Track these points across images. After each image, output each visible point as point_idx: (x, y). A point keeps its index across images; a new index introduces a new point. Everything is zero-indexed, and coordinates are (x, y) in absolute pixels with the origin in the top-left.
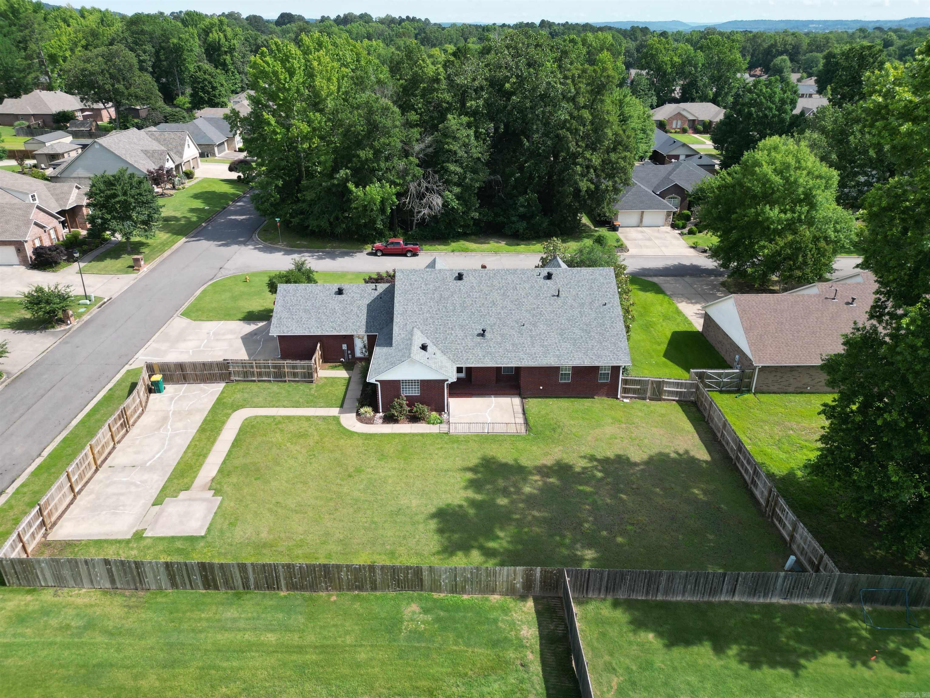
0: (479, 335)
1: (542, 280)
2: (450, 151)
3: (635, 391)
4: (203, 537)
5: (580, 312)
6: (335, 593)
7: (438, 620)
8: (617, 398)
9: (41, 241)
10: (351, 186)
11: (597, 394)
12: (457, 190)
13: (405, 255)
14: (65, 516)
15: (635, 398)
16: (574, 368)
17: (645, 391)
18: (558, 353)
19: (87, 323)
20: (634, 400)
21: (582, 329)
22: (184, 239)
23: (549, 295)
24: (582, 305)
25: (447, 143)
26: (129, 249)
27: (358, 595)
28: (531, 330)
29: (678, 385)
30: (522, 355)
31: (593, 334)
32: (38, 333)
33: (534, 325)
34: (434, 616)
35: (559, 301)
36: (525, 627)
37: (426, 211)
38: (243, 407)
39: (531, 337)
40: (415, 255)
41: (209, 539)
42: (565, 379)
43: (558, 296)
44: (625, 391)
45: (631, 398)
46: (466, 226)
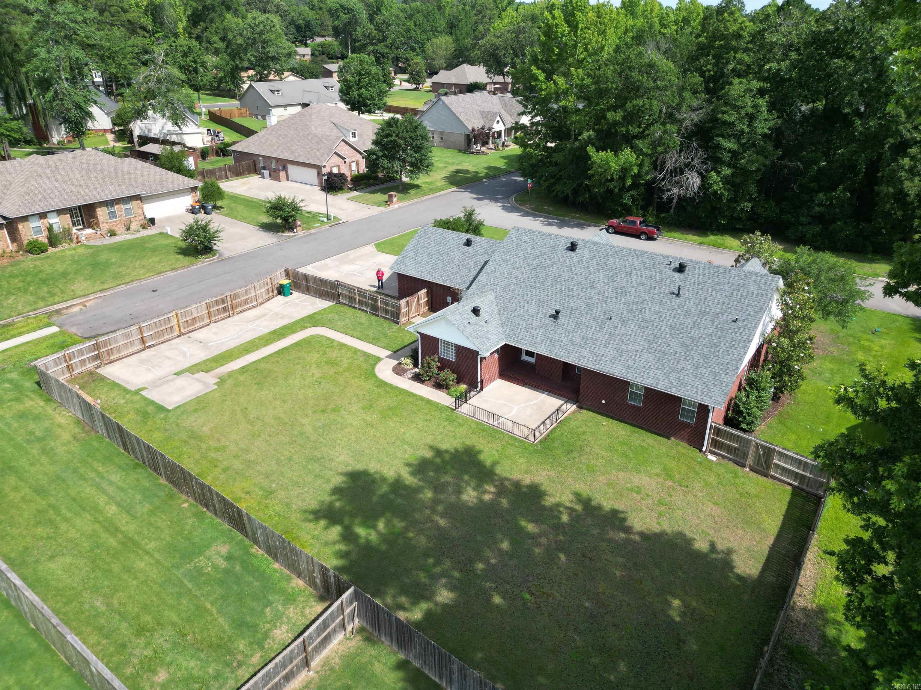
0: (551, 316)
1: (670, 272)
2: (725, 123)
3: (729, 449)
4: (168, 411)
5: (694, 322)
6: (192, 501)
7: (227, 572)
8: (701, 451)
9: (339, 169)
10: (591, 150)
11: (673, 435)
12: (727, 171)
13: (638, 237)
14: (124, 360)
15: (730, 460)
16: (648, 390)
17: (745, 455)
18: (631, 363)
19: (311, 234)
20: (726, 461)
21: (683, 344)
22: (455, 189)
23: (667, 291)
24: (703, 314)
25: (724, 113)
26: (401, 188)
27: (202, 512)
28: (616, 327)
29: (799, 463)
30: (585, 352)
31: (693, 353)
32: (271, 234)
33: (624, 322)
34: (229, 566)
35: (676, 301)
36: (284, 628)
37: (676, 191)
38: (323, 325)
39: (611, 334)
40: (650, 238)
41: (170, 415)
42: (635, 400)
43: (678, 295)
44: (715, 443)
45: (723, 457)
46: (732, 218)
